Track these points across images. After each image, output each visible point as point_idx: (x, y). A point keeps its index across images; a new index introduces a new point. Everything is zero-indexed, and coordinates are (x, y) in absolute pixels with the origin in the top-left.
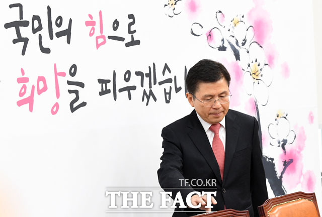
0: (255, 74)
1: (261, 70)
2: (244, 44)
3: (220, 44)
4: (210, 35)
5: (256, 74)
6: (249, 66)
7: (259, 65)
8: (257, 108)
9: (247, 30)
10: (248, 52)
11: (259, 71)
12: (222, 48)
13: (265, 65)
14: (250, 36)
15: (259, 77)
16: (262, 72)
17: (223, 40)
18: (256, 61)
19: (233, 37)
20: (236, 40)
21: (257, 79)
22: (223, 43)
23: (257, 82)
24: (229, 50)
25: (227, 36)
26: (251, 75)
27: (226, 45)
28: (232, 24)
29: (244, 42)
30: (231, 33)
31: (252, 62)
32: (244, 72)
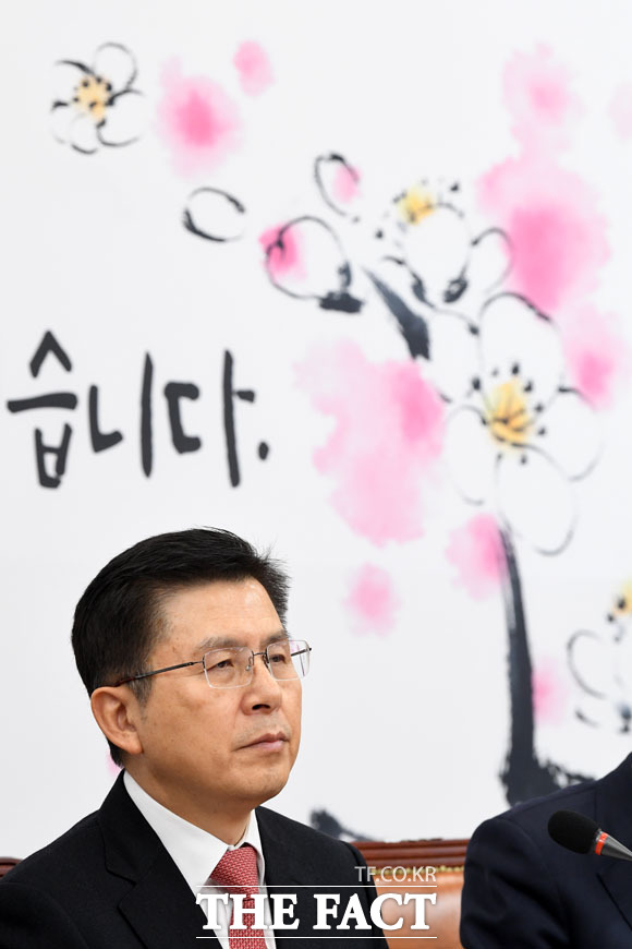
0: (505, 421)
1: (539, 409)
2: (452, 297)
3: (333, 284)
4: (279, 245)
5: (517, 422)
6: (477, 385)
7: (529, 388)
8: (512, 562)
9: (475, 243)
10: (474, 331)
11: (530, 414)
12: (343, 303)
13: (563, 390)
14: (489, 267)
15: (530, 437)
16: (544, 420)
17: (346, 272)
18: (515, 370)
19: (400, 262)
20: (415, 276)
21: (516, 445)
22: (348, 282)
23: (513, 455)
24: (376, 312)
25: (368, 259)
26: (484, 422)
27: (360, 289)
28: (399, 213)
29: (455, 289)
30: (387, 247)
31: (495, 373)
32: (448, 408)
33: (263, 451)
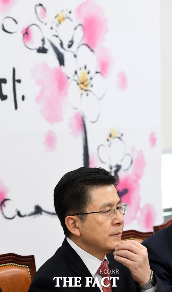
0: (83, 83)
1: (91, 79)
2: (70, 46)
3: (39, 45)
4: (26, 33)
5: (86, 83)
6: (76, 73)
7: (88, 73)
8: (84, 126)
9: (75, 29)
10: (75, 56)
11: (89, 81)
12: (42, 50)
13: (97, 73)
14: (79, 36)
15: (89, 88)
16: (92, 82)
17: (43, 40)
18: (85, 68)
19: (57, 36)
20: (61, 40)
21: (86, 90)
22: (44, 44)
23: (85, 93)
24: (51, 52)
25: (49, 35)
26: (78, 84)
27: (47, 46)
28: (56, 21)
29: (70, 43)
30: (53, 32)
31: (80, 69)
32: (69, 80)
33: (23, 98)
